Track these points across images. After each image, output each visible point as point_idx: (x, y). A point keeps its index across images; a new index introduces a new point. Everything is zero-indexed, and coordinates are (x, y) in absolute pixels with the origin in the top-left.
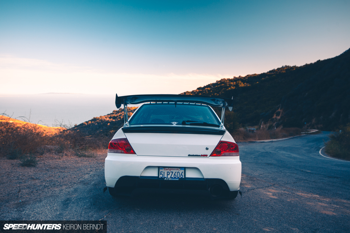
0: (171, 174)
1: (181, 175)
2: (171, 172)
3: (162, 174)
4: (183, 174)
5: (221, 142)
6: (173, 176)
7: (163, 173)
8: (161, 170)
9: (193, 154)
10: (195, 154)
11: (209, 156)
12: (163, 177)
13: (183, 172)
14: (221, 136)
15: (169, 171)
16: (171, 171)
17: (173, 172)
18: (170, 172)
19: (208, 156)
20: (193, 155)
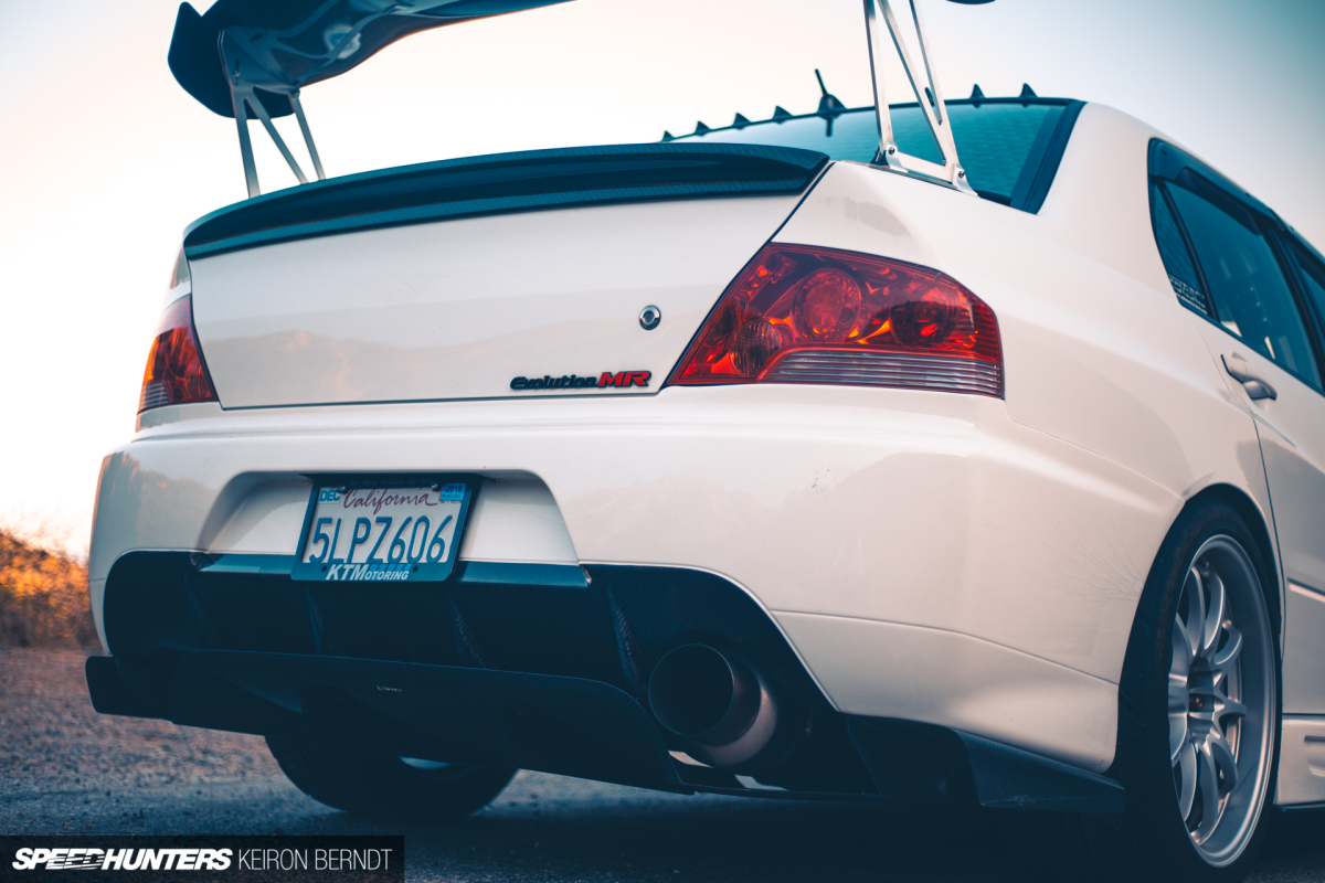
0: (377, 530)
1: (437, 540)
2: (379, 520)
3: (325, 537)
4: (448, 536)
5: (771, 253)
6: (382, 555)
7: (328, 530)
8: (324, 510)
9: (541, 376)
10: (556, 374)
11: (664, 386)
12: (326, 560)
13: (449, 519)
14: (781, 206)
15: (367, 512)
16: (384, 512)
17: (388, 521)
18: (372, 519)
19: (655, 383)
20: (547, 383)
